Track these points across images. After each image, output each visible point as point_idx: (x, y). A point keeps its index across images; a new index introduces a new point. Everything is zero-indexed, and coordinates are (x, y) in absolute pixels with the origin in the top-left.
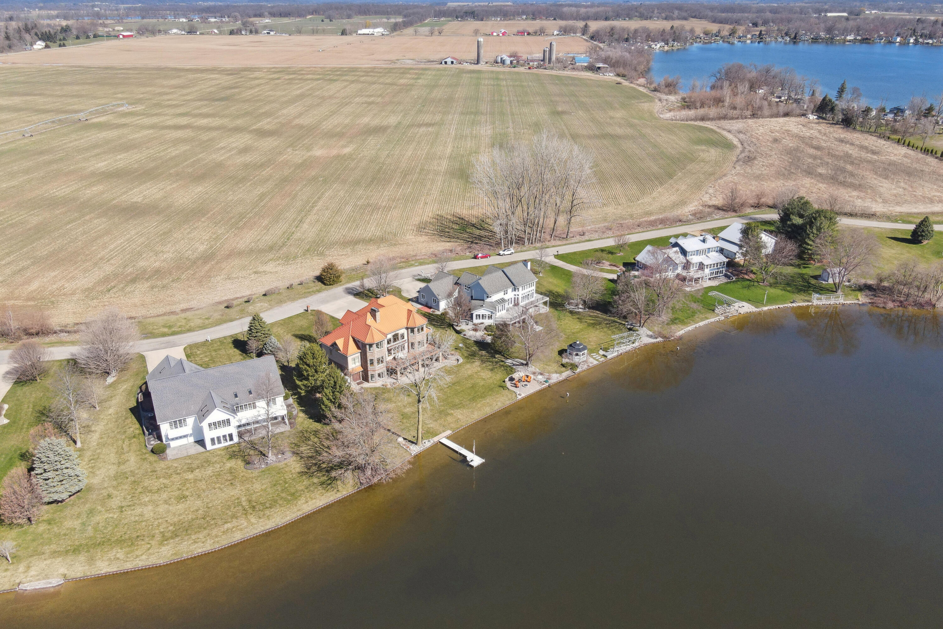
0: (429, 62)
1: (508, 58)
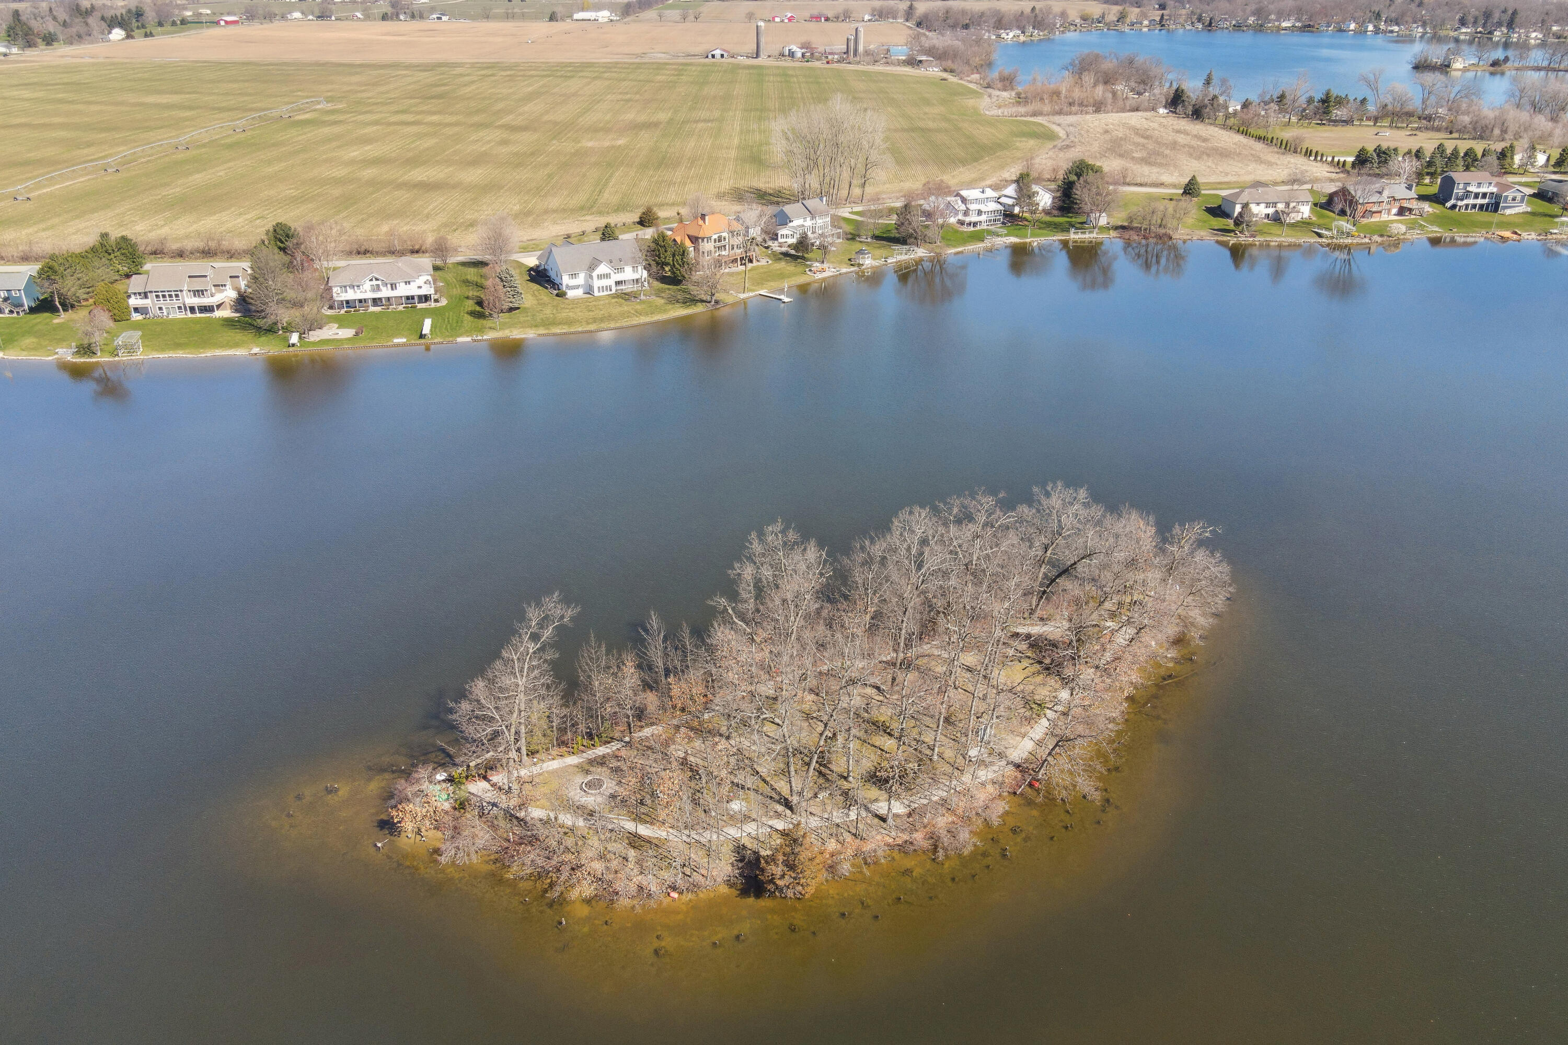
0: (688, 56)
1: (798, 50)
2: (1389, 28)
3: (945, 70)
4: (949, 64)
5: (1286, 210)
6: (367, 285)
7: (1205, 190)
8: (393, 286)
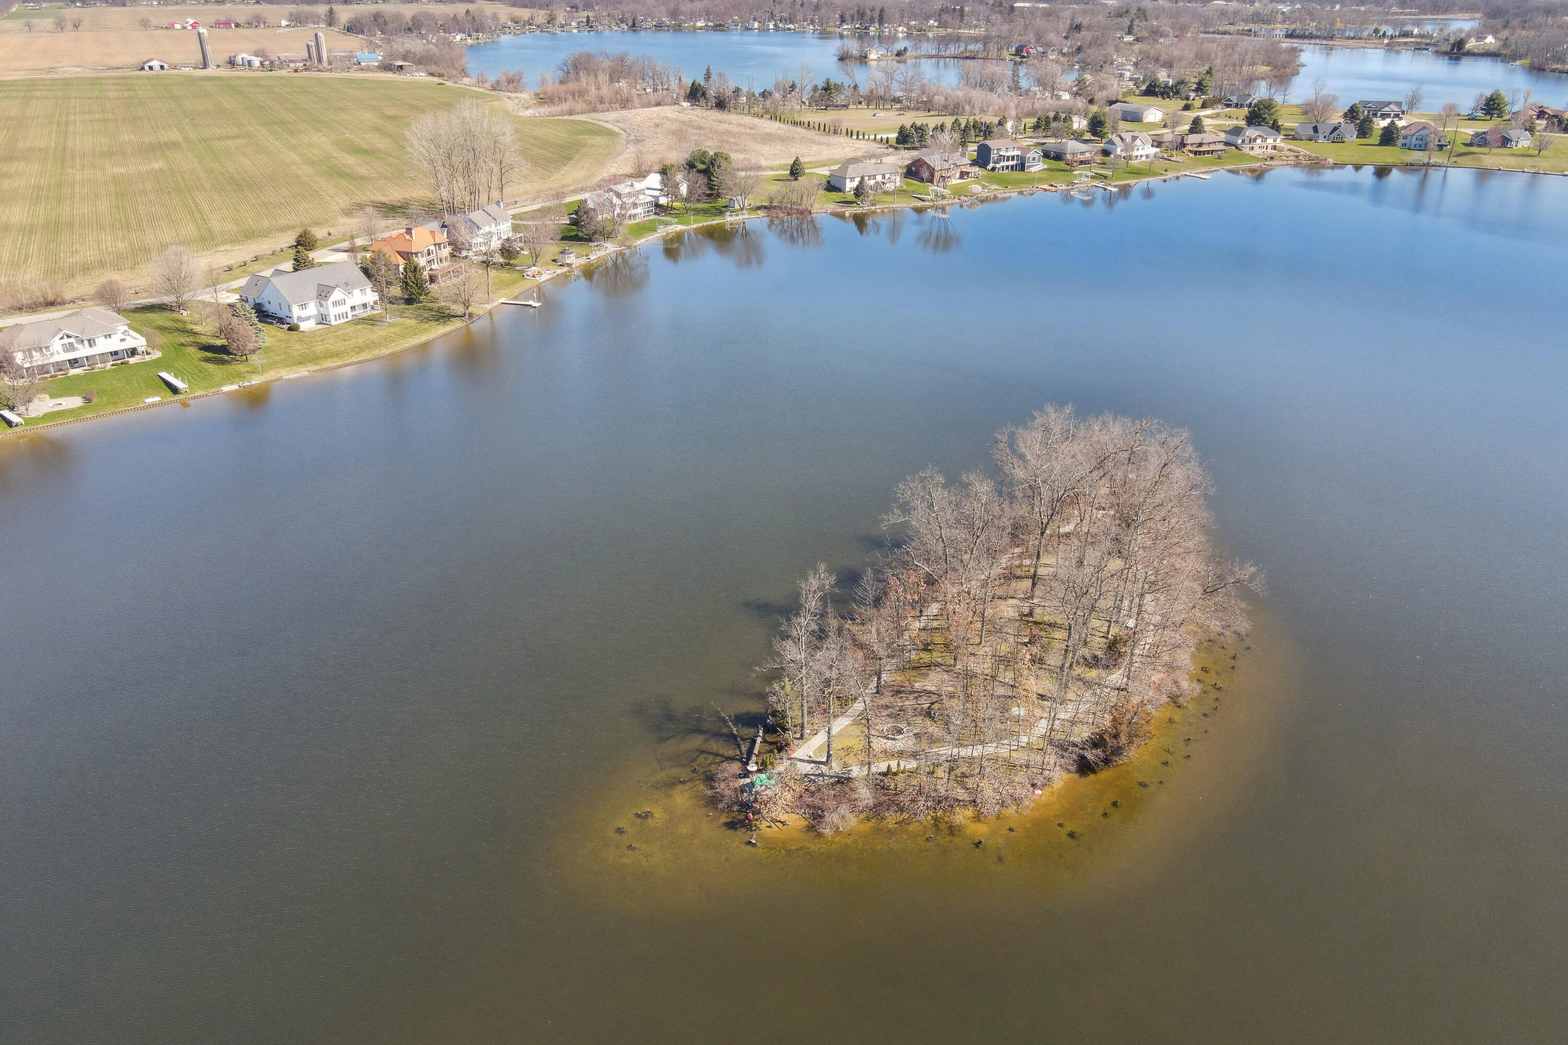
1: (255, 58)
2: (787, 26)
3: (432, 74)
4: (434, 68)
5: (883, 181)
6: (57, 344)
7: (810, 168)
8: (91, 342)
